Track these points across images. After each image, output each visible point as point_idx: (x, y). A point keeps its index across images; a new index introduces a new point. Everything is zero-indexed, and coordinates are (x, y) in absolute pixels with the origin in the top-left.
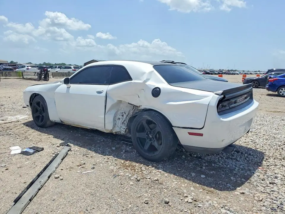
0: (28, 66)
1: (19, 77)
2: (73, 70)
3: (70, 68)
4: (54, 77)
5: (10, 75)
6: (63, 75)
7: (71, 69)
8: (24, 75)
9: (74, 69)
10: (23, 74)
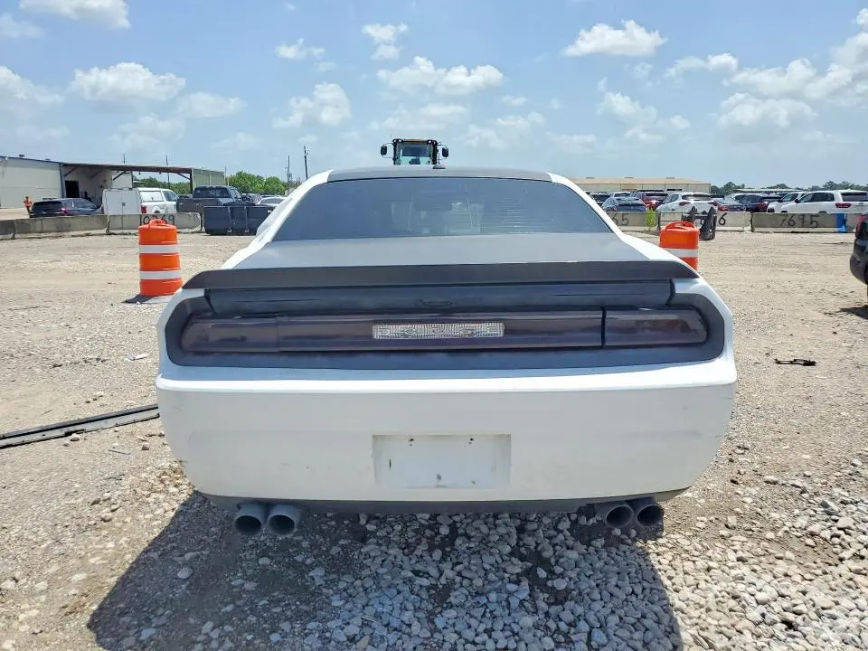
0: (684, 197)
1: (647, 228)
2: (838, 205)
3: (831, 198)
4: (757, 229)
5: (625, 222)
6: (791, 223)
7: (833, 203)
8: (661, 223)
9: (842, 202)
10: (662, 219)
